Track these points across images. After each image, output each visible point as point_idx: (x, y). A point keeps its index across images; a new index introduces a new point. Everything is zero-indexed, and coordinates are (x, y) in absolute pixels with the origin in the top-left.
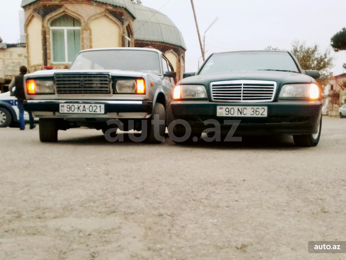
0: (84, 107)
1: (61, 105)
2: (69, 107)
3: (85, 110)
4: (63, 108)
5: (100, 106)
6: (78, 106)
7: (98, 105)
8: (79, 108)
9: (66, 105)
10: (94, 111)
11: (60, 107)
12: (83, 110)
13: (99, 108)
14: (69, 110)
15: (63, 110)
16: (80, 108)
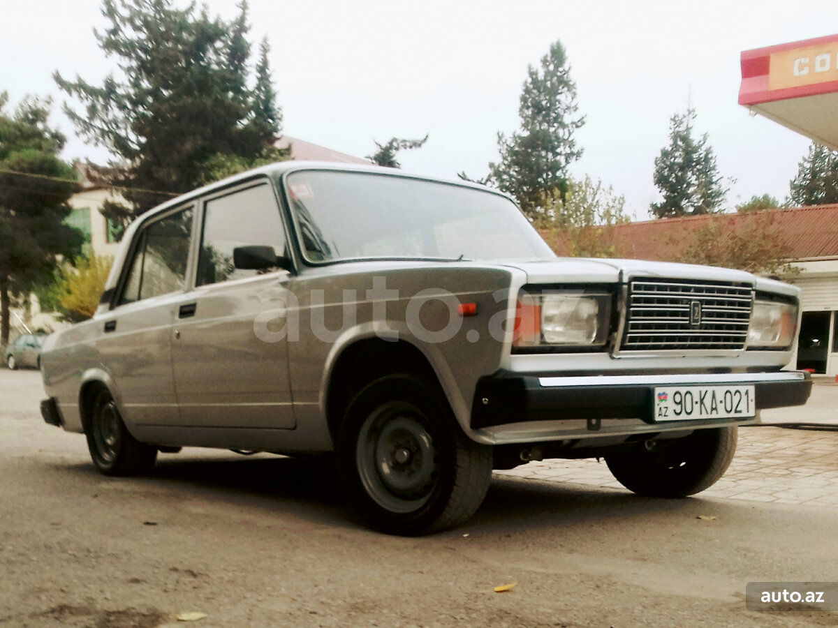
0: (714, 396)
1: (658, 391)
2: (678, 398)
3: (716, 409)
4: (663, 404)
5: (747, 393)
6: (700, 391)
7: (743, 389)
8: (702, 400)
9: (670, 391)
10: (736, 412)
11: (657, 401)
12: (712, 409)
13: (744, 398)
14: (678, 409)
15: (664, 410)
16: (705, 401)
